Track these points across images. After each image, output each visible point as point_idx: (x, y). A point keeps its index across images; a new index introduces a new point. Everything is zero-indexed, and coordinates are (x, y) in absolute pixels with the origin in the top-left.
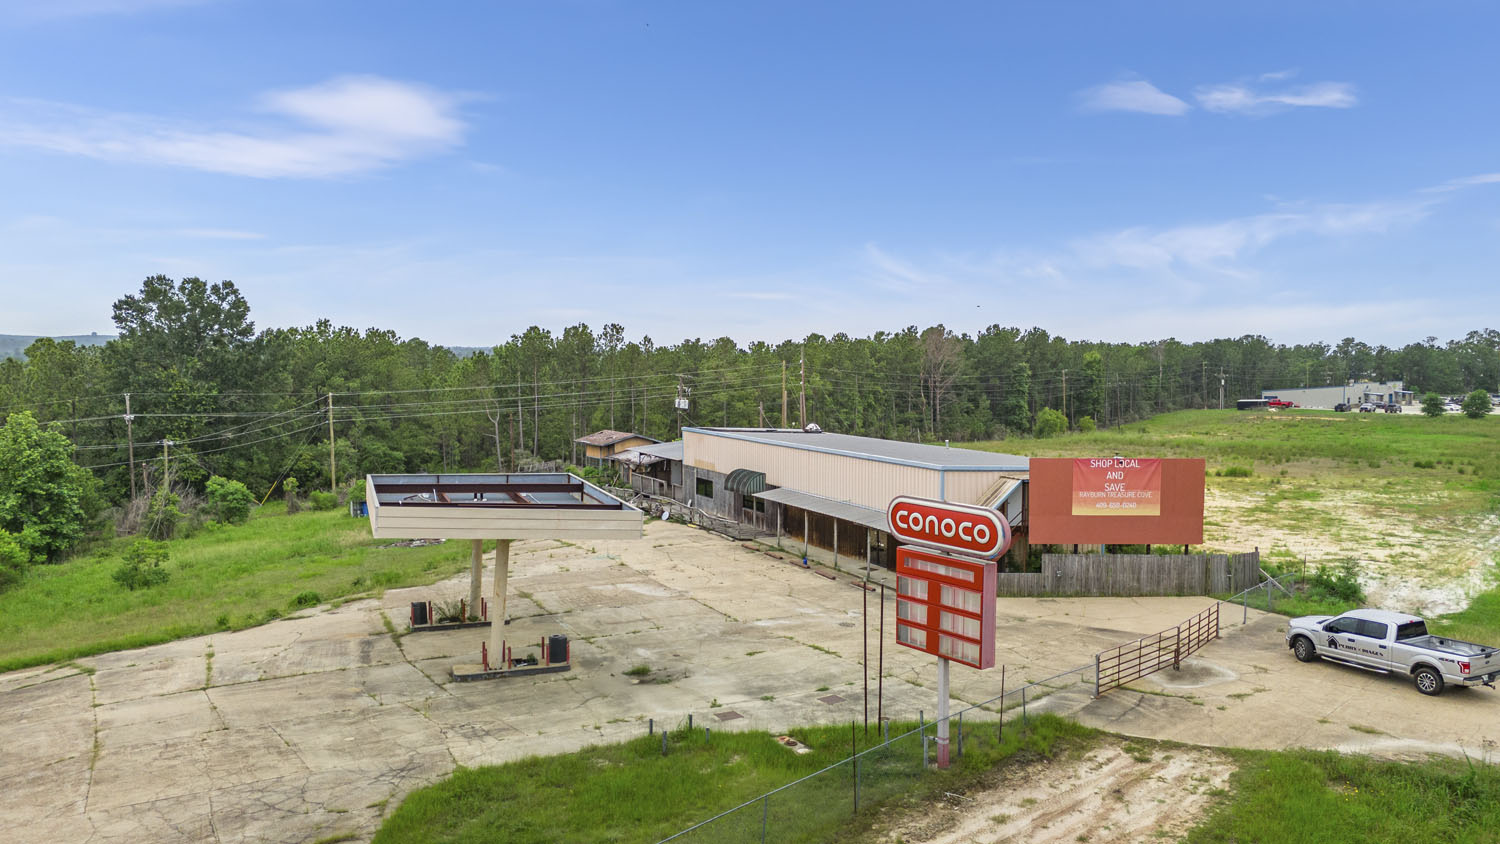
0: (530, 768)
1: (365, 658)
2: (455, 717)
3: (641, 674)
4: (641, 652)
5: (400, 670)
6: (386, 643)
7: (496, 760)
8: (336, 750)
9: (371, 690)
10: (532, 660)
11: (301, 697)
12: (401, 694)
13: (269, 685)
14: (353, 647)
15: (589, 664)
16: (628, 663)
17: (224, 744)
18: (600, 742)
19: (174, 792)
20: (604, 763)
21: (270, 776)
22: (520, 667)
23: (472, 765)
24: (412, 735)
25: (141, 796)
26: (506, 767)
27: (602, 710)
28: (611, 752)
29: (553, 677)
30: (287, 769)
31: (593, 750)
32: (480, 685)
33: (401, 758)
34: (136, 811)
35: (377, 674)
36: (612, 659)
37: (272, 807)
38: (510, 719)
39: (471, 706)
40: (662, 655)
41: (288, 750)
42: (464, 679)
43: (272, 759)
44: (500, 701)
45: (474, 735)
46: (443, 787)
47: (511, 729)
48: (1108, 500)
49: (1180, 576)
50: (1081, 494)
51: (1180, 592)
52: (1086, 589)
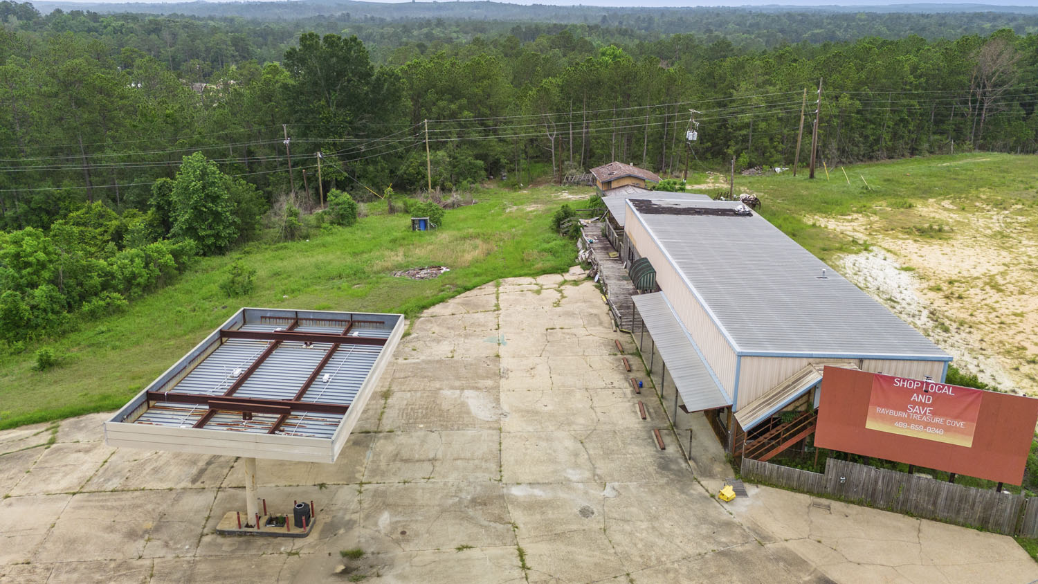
3: (351, 561)
10: (282, 520)
15: (330, 530)
16: (358, 537)
29: (286, 544)
32: (227, 545)
42: (222, 533)
48: (909, 421)
49: (985, 510)
50: (878, 410)
51: (984, 525)
52: (871, 499)
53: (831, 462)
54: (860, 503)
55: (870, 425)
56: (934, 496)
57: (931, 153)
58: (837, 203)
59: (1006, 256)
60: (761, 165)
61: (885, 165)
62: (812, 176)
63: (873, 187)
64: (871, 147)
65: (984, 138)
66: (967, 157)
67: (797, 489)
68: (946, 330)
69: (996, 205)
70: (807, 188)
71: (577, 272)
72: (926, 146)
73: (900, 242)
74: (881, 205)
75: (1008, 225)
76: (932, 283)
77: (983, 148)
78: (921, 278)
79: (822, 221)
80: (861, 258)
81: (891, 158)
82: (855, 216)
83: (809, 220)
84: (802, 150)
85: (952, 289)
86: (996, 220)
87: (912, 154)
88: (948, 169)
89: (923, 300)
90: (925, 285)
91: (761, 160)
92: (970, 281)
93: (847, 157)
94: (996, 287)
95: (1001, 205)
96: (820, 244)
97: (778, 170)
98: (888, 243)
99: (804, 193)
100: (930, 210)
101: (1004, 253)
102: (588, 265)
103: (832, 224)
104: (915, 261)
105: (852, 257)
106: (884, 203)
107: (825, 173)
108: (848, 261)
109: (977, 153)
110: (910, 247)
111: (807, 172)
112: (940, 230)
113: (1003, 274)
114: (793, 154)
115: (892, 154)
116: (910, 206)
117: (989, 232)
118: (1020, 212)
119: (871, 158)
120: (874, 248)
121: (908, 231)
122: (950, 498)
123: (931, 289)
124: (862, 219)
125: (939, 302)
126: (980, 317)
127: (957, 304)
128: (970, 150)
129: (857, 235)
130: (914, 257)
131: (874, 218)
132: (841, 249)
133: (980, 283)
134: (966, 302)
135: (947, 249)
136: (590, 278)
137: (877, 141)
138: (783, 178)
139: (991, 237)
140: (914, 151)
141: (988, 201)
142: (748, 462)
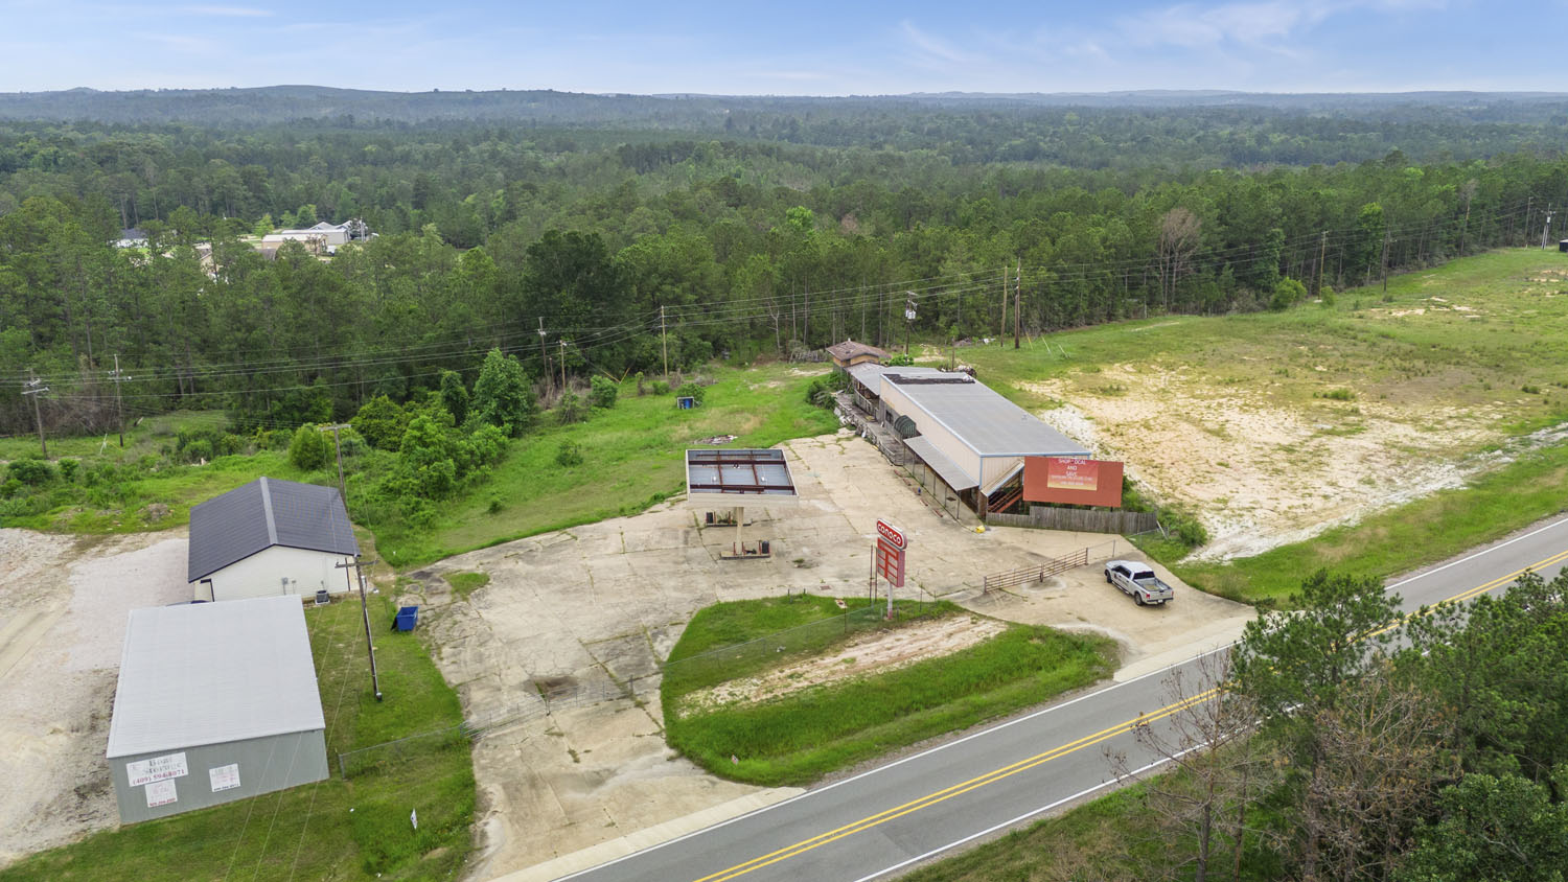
0: (742, 604)
1: (686, 542)
2: (719, 578)
3: (800, 563)
4: (805, 550)
5: (700, 550)
6: (694, 533)
7: (731, 599)
8: (675, 589)
9: (688, 560)
10: (754, 552)
11: (661, 561)
12: (699, 563)
13: (649, 553)
14: (681, 534)
15: (780, 554)
16: (797, 556)
17: (636, 581)
18: (770, 596)
19: (624, 600)
20: (769, 605)
21: (654, 597)
22: (749, 554)
23: (722, 601)
24: (703, 584)
25: (614, 601)
26: (734, 603)
27: (777, 579)
28: (772, 600)
29: (762, 560)
30: (659, 595)
31: (766, 599)
32: (732, 562)
33: (697, 596)
34: (613, 606)
35: (692, 552)
36: (790, 553)
37: (655, 609)
38: (741, 581)
39: (726, 573)
40: (813, 552)
41: (658, 587)
42: (725, 558)
43: (653, 590)
44: (738, 571)
45: (726, 587)
46: (712, 608)
47: (739, 586)
48: (1067, 480)
49: (1107, 522)
50: (1054, 477)
51: (1107, 531)
52: (1053, 526)
53: (1032, 508)
54: (1048, 528)
55: (1050, 485)
56: (1082, 518)
57: (1127, 317)
58: (1039, 370)
59: (1162, 406)
60: (971, 336)
61: (1084, 332)
62: (1017, 346)
63: (1070, 354)
64: (1070, 314)
65: (1177, 301)
66: (1158, 321)
67: (1017, 526)
68: (1108, 454)
69: (1167, 367)
70: (1013, 358)
71: (844, 432)
72: (1121, 311)
73: (1086, 400)
74: (1075, 371)
75: (1171, 383)
76: (1105, 427)
77: (1176, 310)
78: (1098, 424)
79: (1027, 386)
80: (1056, 413)
81: (1090, 324)
82: (1054, 380)
83: (1016, 386)
84: (1007, 321)
85: (1117, 430)
86: (1163, 378)
87: (1110, 320)
88: (1138, 335)
89: (1097, 438)
90: (1100, 428)
91: (970, 333)
92: (1130, 425)
93: (1049, 326)
94: (1148, 427)
95: (1170, 367)
96: (1026, 403)
97: (986, 340)
98: (1078, 400)
99: (1011, 362)
100: (1113, 373)
101: (1161, 404)
102: (852, 426)
103: (1035, 388)
104: (1096, 413)
105: (1050, 412)
106: (1078, 369)
107: (1028, 342)
108: (1047, 414)
109: (1169, 316)
110: (1095, 404)
111: (1013, 342)
112: (1118, 389)
113: (1155, 419)
114: (999, 324)
115: (1090, 321)
116: (1099, 371)
117: (1155, 389)
118: (1184, 372)
119: (1071, 325)
120: (1067, 405)
121: (1093, 391)
122: (1090, 519)
123: (1104, 430)
124: (1059, 383)
125: (1107, 437)
126: (1132, 445)
127: (1118, 439)
128: (1163, 314)
129: (1054, 396)
130: (1096, 410)
131: (1069, 382)
132: (1041, 407)
133: (1137, 425)
134: (1125, 438)
135: (1120, 403)
136: (859, 435)
137: (1076, 308)
138: (991, 349)
139: (1154, 393)
140: (1111, 317)
141: (1161, 364)
142: (990, 515)
